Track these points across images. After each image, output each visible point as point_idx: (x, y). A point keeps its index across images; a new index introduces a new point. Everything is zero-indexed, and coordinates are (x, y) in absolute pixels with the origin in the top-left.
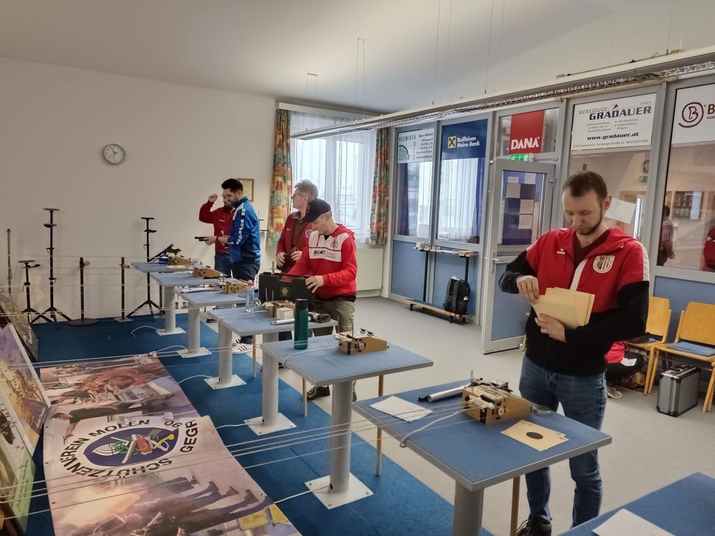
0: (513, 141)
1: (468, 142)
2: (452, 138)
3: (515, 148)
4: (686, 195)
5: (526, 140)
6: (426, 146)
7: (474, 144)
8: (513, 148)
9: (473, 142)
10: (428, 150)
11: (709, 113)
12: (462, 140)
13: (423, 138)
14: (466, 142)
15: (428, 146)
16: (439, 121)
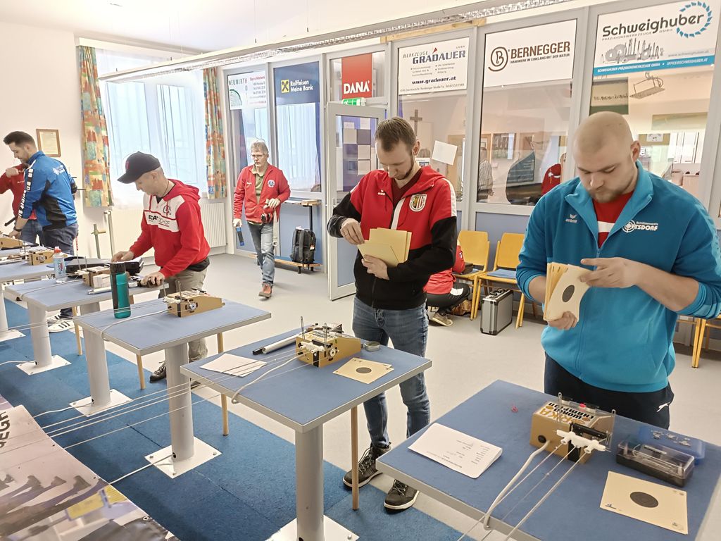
0: (345, 85)
1: (302, 86)
2: (285, 81)
3: (348, 92)
4: (502, 136)
5: (357, 84)
6: (259, 90)
7: (308, 88)
8: (345, 92)
9: (306, 86)
10: (261, 94)
11: (512, 58)
12: (295, 84)
13: (254, 81)
14: (299, 86)
15: (261, 90)
16: (269, 63)
